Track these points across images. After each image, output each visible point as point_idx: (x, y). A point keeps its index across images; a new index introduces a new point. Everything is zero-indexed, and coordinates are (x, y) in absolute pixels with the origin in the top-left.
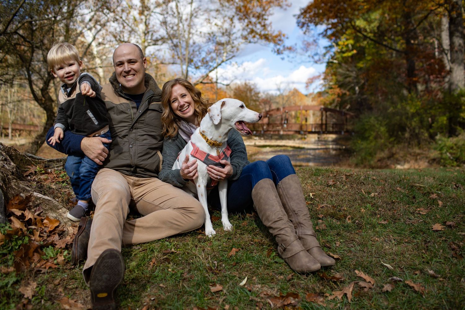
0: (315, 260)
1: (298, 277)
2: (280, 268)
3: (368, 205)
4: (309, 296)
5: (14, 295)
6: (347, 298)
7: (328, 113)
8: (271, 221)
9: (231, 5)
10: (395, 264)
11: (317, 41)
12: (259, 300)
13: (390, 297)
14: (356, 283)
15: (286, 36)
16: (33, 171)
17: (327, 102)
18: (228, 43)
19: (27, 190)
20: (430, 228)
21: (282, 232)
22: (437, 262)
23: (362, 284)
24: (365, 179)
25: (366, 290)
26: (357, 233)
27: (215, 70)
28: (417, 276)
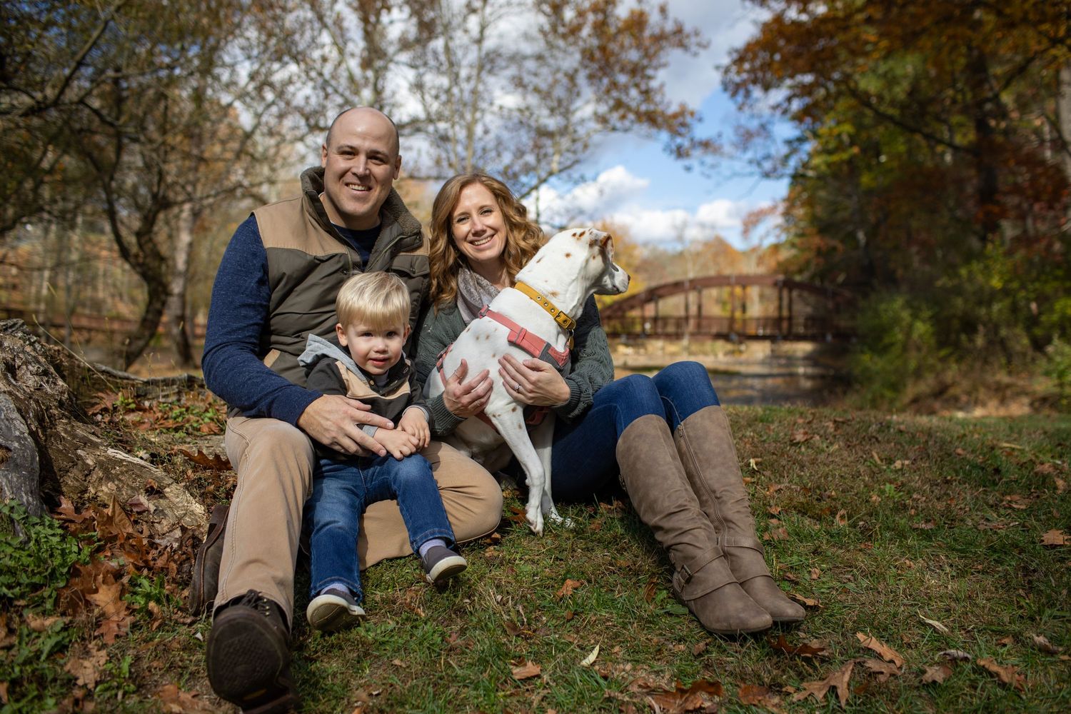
0: (759, 607)
1: (719, 647)
2: (678, 627)
3: (888, 488)
4: (746, 692)
5: (55, 680)
6: (837, 697)
7: (795, 293)
8: (661, 512)
9: (571, 45)
10: (954, 621)
11: (770, 127)
12: (627, 699)
13: (940, 696)
14: (859, 663)
15: (697, 116)
16: (109, 405)
17: (794, 268)
18: (563, 131)
19: (92, 442)
20: (1037, 540)
21: (686, 539)
22: (1055, 617)
23: (872, 665)
24: (879, 431)
25: (882, 678)
26: (860, 550)
27: (534, 194)
28: (1006, 649)
